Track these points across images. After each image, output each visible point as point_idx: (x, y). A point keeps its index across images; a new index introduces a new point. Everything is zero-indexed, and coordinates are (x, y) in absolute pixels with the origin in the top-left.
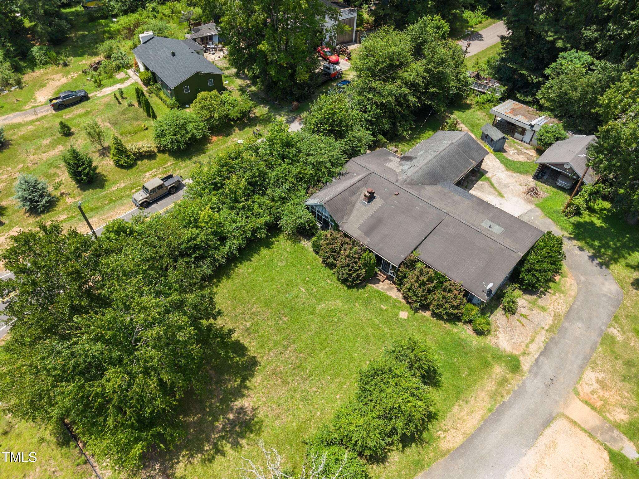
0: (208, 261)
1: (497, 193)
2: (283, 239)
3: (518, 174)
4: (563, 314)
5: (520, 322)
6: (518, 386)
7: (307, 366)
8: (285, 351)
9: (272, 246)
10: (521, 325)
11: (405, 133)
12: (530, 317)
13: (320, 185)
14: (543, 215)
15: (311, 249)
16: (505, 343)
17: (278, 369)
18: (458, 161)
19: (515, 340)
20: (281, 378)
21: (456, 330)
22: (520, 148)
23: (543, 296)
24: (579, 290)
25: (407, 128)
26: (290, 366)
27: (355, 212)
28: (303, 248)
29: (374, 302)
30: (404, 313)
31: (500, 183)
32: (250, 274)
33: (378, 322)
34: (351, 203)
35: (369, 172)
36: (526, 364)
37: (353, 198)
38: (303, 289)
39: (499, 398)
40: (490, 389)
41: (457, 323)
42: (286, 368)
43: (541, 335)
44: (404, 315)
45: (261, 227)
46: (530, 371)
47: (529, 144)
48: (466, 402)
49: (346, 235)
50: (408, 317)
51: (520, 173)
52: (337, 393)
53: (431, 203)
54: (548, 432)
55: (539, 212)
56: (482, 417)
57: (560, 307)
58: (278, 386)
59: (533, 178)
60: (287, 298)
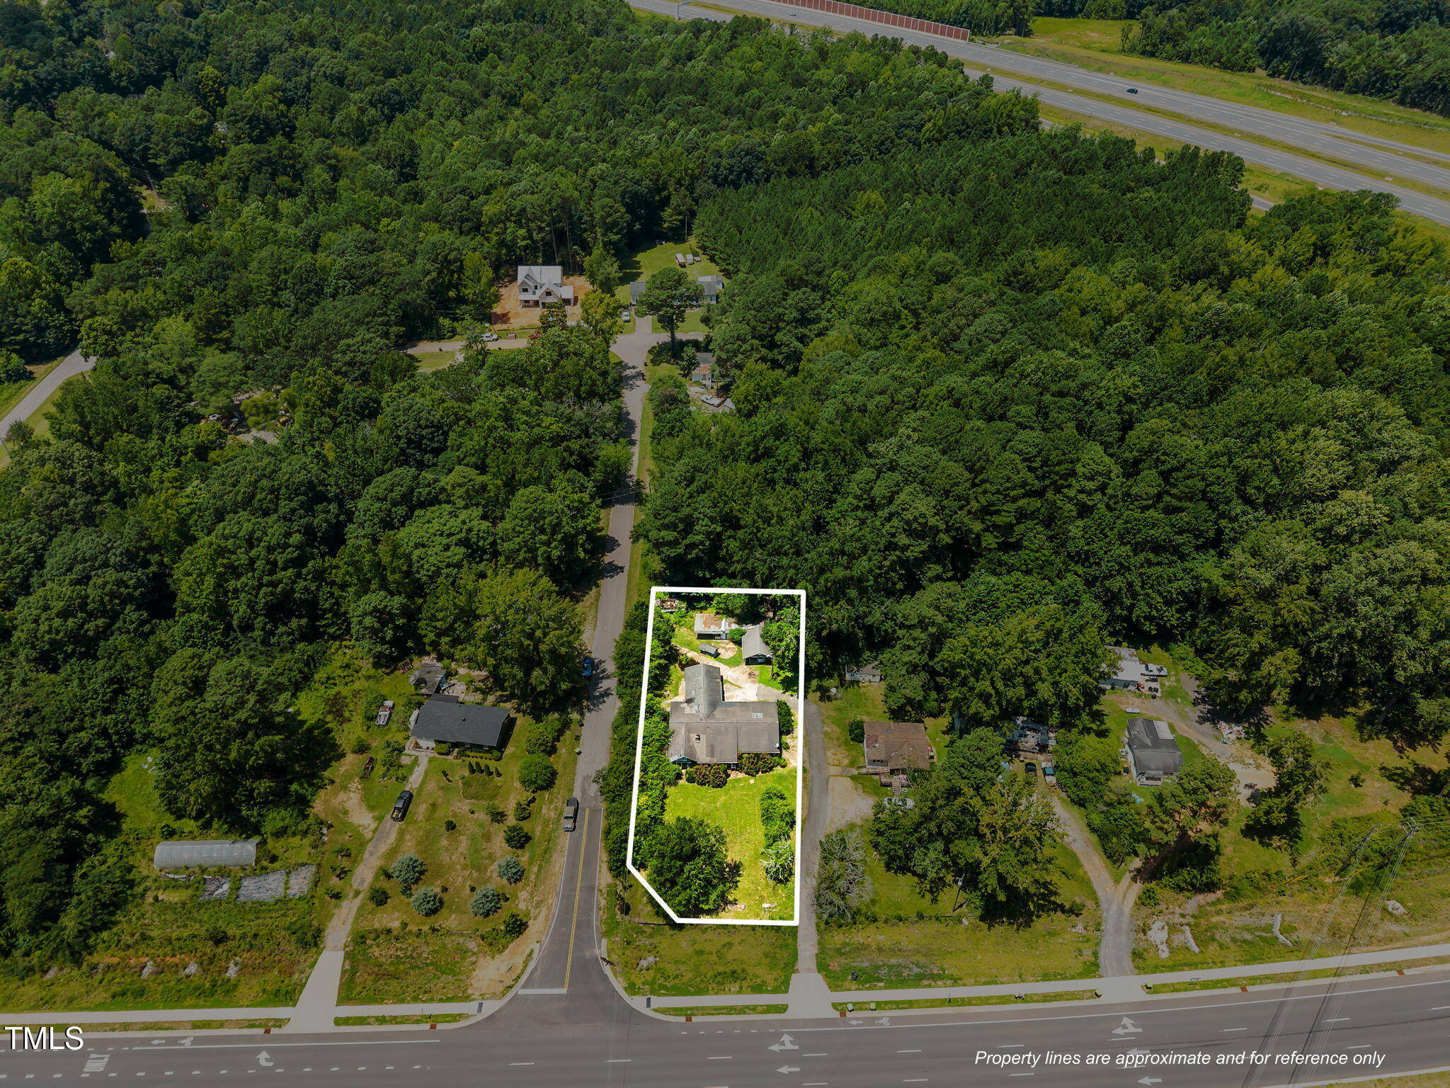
2: (670, 787)
3: (738, 669)
15: (687, 783)
21: (776, 772)
27: (698, 750)
28: (682, 785)
29: (736, 785)
31: (733, 679)
34: (692, 747)
35: (685, 724)
37: (691, 744)
41: (773, 769)
44: (752, 781)
49: (703, 764)
50: (755, 781)
55: (763, 689)
59: (746, 667)
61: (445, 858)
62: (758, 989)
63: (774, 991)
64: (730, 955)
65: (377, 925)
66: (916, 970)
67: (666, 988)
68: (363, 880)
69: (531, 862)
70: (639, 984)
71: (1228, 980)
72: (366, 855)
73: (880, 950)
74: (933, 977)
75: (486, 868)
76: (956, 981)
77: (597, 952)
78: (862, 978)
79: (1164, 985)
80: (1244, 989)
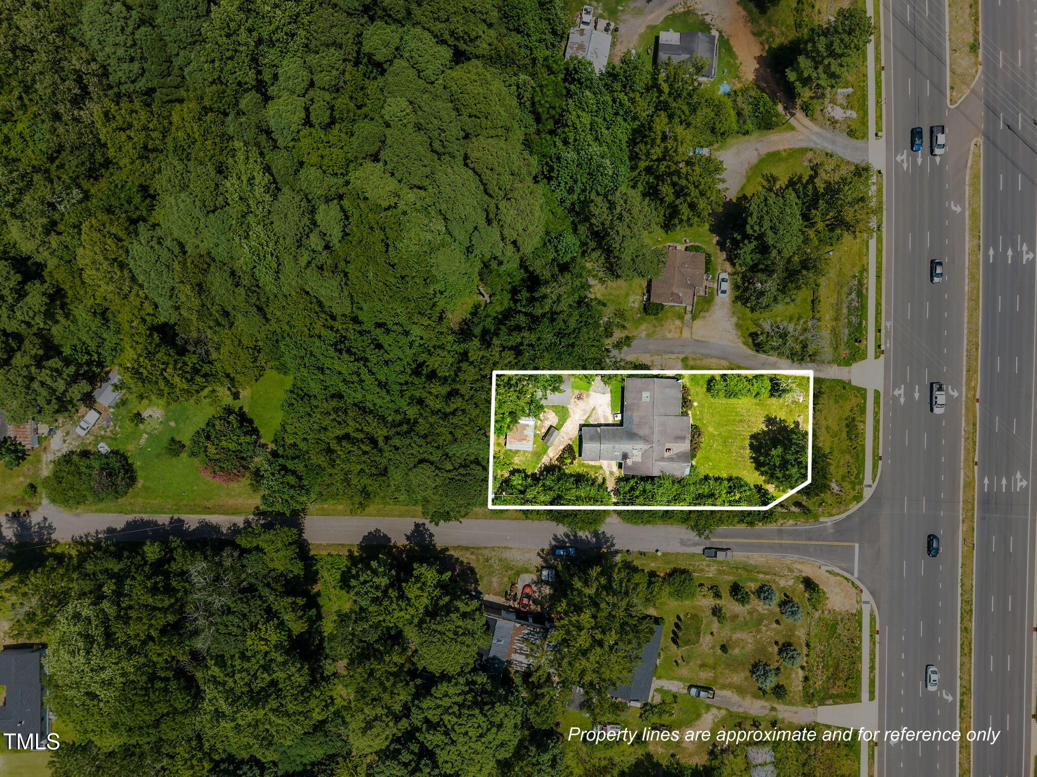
7: (739, 419)
8: (741, 431)
17: (748, 428)
20: (749, 424)
26: (743, 424)
44: (695, 404)
54: (701, 339)
58: (752, 423)
60: (722, 447)
61: (750, 648)
62: (863, 411)
63: (865, 399)
64: (835, 428)
65: (801, 688)
66: (853, 296)
67: (858, 474)
68: (763, 707)
69: (755, 580)
70: (853, 493)
71: (876, 78)
72: (741, 710)
73: (836, 319)
74: (861, 284)
75: (760, 614)
76: (864, 270)
77: (829, 524)
78: (857, 336)
79: (877, 124)
80: (883, 68)
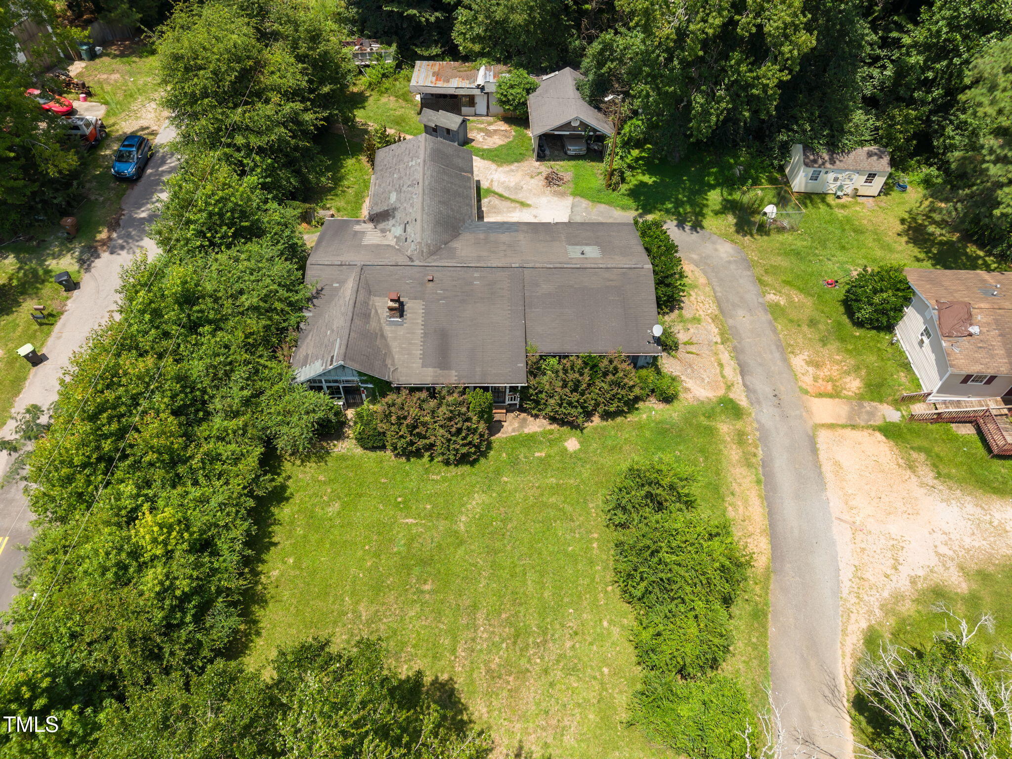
0: (220, 603)
1: (517, 205)
2: (295, 468)
3: (516, 164)
4: (717, 313)
5: (692, 353)
6: (757, 430)
7: (528, 622)
8: (475, 631)
9: (287, 494)
10: (695, 356)
11: (323, 179)
12: (695, 340)
13: (292, 335)
14: (590, 203)
15: (359, 451)
16: (702, 390)
17: (493, 666)
18: (452, 183)
19: (707, 380)
20: (510, 675)
21: (644, 416)
22: (482, 126)
23: (682, 305)
24: (705, 273)
25: (321, 170)
26: (504, 645)
27: (395, 347)
28: (343, 458)
29: (521, 456)
30: (569, 441)
31: (508, 188)
32: (297, 566)
33: (553, 480)
34: (376, 334)
35: (359, 269)
36: (740, 396)
37: (373, 324)
38: (410, 521)
39: (754, 460)
40: (737, 458)
41: (636, 406)
42: (501, 653)
43: (723, 353)
44: (572, 444)
45: (256, 476)
46: (752, 404)
47: (487, 115)
48: (733, 494)
49: (413, 390)
50: (580, 443)
51: (517, 161)
52: (601, 620)
53: (489, 265)
54: (823, 456)
55: (584, 203)
56: (760, 496)
57: (707, 306)
58: (517, 690)
59: (537, 160)
60: (400, 553)
